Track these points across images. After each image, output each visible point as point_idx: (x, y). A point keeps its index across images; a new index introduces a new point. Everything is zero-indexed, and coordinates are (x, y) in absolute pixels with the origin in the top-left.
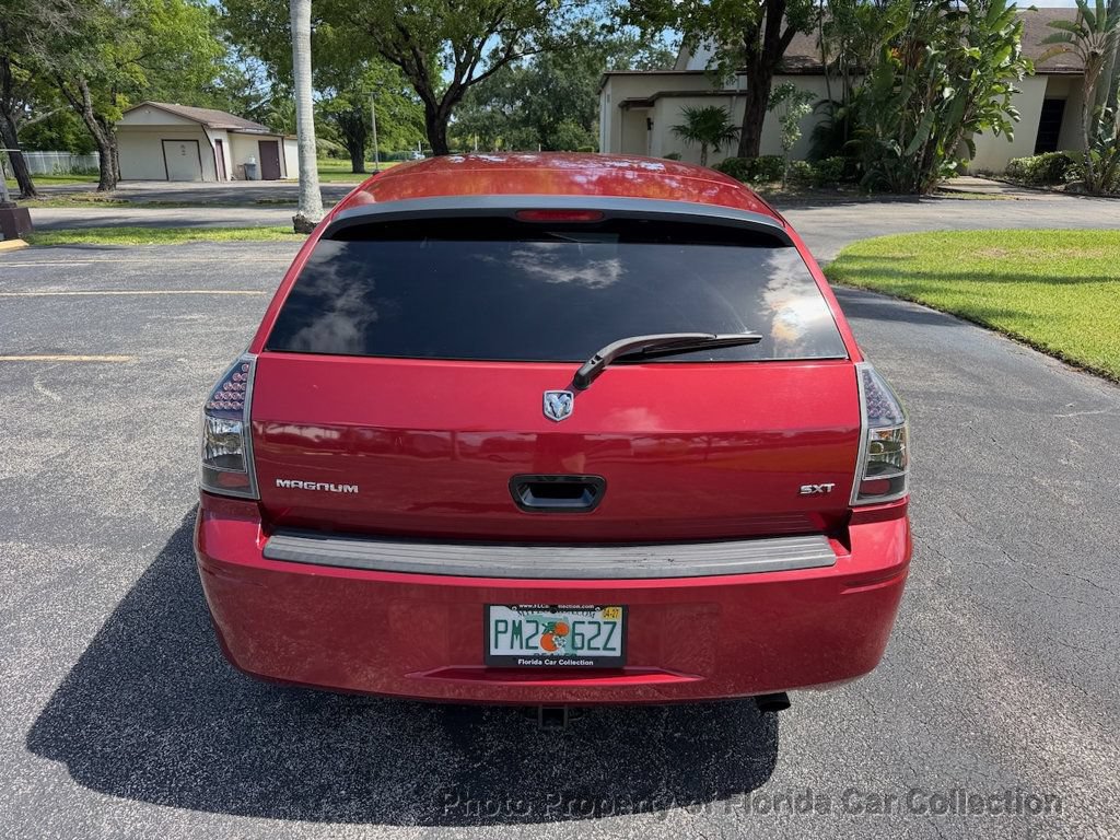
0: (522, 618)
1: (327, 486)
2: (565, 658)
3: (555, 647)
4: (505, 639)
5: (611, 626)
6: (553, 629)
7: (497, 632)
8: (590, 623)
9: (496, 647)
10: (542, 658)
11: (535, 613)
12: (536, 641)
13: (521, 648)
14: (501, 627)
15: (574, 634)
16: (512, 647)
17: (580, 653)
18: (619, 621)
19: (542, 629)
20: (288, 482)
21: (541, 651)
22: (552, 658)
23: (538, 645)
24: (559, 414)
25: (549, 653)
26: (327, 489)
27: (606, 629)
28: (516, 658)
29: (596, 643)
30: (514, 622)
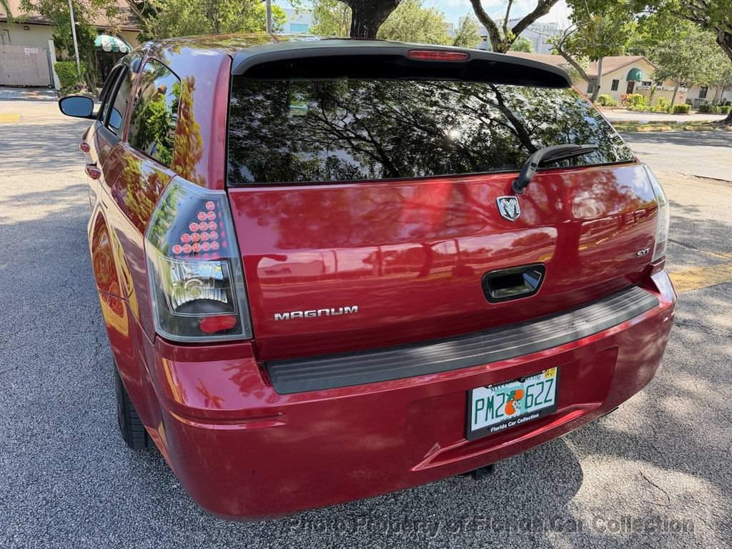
0: (494, 393)
1: (328, 311)
2: (521, 417)
3: (514, 411)
4: (482, 414)
6: (515, 396)
7: (477, 410)
8: (537, 384)
9: (476, 423)
10: (506, 422)
11: (503, 386)
12: (502, 411)
13: (493, 418)
14: (480, 404)
15: (527, 396)
16: (486, 420)
17: (530, 410)
18: (554, 377)
19: (506, 397)
21: (506, 417)
22: (514, 419)
23: (504, 412)
24: (512, 216)
25: (510, 417)
26: (328, 314)
27: (547, 385)
28: (489, 428)
29: (541, 399)
30: (489, 398)
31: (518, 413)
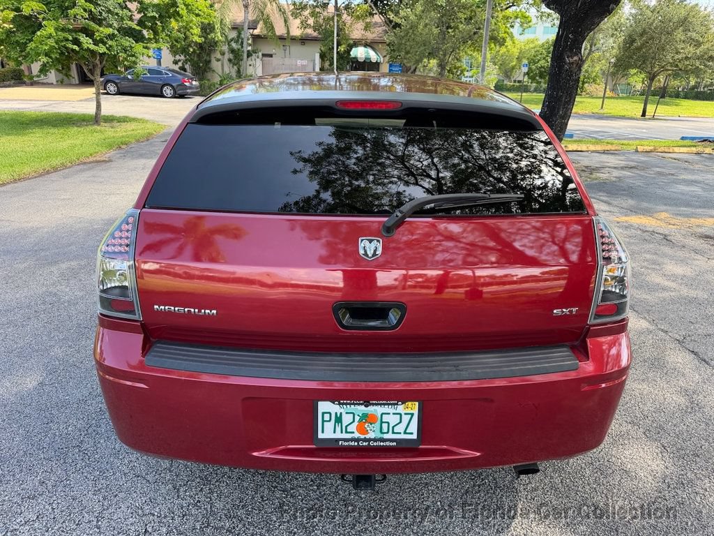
0: (342, 410)
1: (192, 310)
2: (375, 440)
3: (367, 432)
4: (329, 426)
5: (410, 416)
6: (368, 419)
7: (323, 421)
8: (394, 414)
9: (323, 432)
10: (357, 440)
11: (352, 406)
12: (353, 428)
13: (342, 432)
14: (327, 417)
15: (382, 422)
16: (334, 432)
17: (386, 436)
18: (416, 412)
19: (357, 418)
20: (163, 307)
21: (357, 435)
22: (365, 440)
23: (355, 430)
24: (370, 255)
25: (362, 437)
26: (193, 313)
27: (406, 419)
28: (337, 440)
29: (398, 429)
30: (336, 413)
31: (371, 435)
